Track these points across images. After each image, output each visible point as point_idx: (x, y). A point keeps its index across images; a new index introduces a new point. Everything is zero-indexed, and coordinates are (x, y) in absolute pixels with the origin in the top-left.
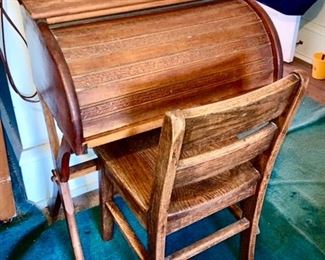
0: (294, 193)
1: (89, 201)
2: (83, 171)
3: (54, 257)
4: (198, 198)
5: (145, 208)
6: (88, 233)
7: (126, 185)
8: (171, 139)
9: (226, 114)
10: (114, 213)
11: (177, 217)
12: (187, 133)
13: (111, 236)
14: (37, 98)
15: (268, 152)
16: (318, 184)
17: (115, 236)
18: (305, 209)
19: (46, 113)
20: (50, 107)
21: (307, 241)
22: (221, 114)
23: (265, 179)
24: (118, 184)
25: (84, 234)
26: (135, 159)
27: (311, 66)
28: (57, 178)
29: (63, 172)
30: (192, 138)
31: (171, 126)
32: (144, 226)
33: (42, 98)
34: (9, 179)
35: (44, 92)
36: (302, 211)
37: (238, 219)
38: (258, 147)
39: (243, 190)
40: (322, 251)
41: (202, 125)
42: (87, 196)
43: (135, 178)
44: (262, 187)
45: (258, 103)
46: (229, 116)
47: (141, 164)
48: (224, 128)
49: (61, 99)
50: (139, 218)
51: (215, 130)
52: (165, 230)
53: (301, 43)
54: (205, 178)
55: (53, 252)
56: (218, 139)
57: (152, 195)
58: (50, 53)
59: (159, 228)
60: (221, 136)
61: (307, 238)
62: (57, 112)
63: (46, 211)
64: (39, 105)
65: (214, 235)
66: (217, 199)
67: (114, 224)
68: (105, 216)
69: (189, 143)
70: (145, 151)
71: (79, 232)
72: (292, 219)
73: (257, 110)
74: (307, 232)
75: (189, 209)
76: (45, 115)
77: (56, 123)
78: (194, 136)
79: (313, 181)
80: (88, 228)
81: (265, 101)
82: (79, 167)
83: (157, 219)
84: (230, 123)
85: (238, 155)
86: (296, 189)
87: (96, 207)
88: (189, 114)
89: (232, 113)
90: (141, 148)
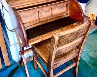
0: (87, 54)
1: (30, 59)
2: (28, 51)
3: (21, 76)
4: (62, 58)
5: (47, 62)
6: (30, 68)
7: (41, 55)
8: (54, 42)
9: (70, 34)
10: (37, 63)
11: (56, 64)
12: (59, 40)
13: (37, 69)
14: (14, 30)
15: (81, 44)
16: (94, 51)
17: (38, 69)
18: (91, 58)
19: (17, 35)
20: (18, 33)
21: (92, 68)
22: (69, 34)
23: (80, 51)
24: (38, 55)
25: (29, 69)
26: (43, 47)
27: (89, 17)
28: (21, 54)
29: (22, 52)
30: (60, 42)
31: (54, 38)
32: (47, 67)
33: (15, 31)
34: (7, 54)
35: (16, 29)
36: (90, 59)
37: (73, 63)
38: (79, 43)
39: (74, 55)
40: (96, 70)
41: (63, 38)
42: (30, 57)
43: (43, 53)
44: (80, 54)
45: (80, 30)
46: (71, 35)
47: (45, 49)
48: (70, 38)
49: (21, 31)
50: (45, 65)
51: (67, 39)
52: (53, 68)
53: (86, 11)
54: (64, 53)
55: (21, 74)
56: (68, 41)
57: (49, 58)
58: (17, 17)
59: (51, 68)
60: (69, 40)
61: (92, 67)
62: (20, 35)
63: (18, 62)
64: (15, 33)
65: (66, 68)
66: (67, 58)
67: (37, 66)
68: (35, 64)
69: (59, 43)
70: (46, 45)
71: (28, 68)
72: (87, 61)
73: (79, 32)
74: (92, 65)
75: (60, 62)
76: (16, 36)
77: (20, 38)
78: (61, 41)
79: (92, 50)
80: (30, 67)
81: (81, 29)
82: (27, 50)
83: (51, 65)
84: (71, 36)
85: (73, 45)
86: (87, 53)
87: (32, 61)
88: (59, 35)
89: (72, 33)
90: (44, 44)
